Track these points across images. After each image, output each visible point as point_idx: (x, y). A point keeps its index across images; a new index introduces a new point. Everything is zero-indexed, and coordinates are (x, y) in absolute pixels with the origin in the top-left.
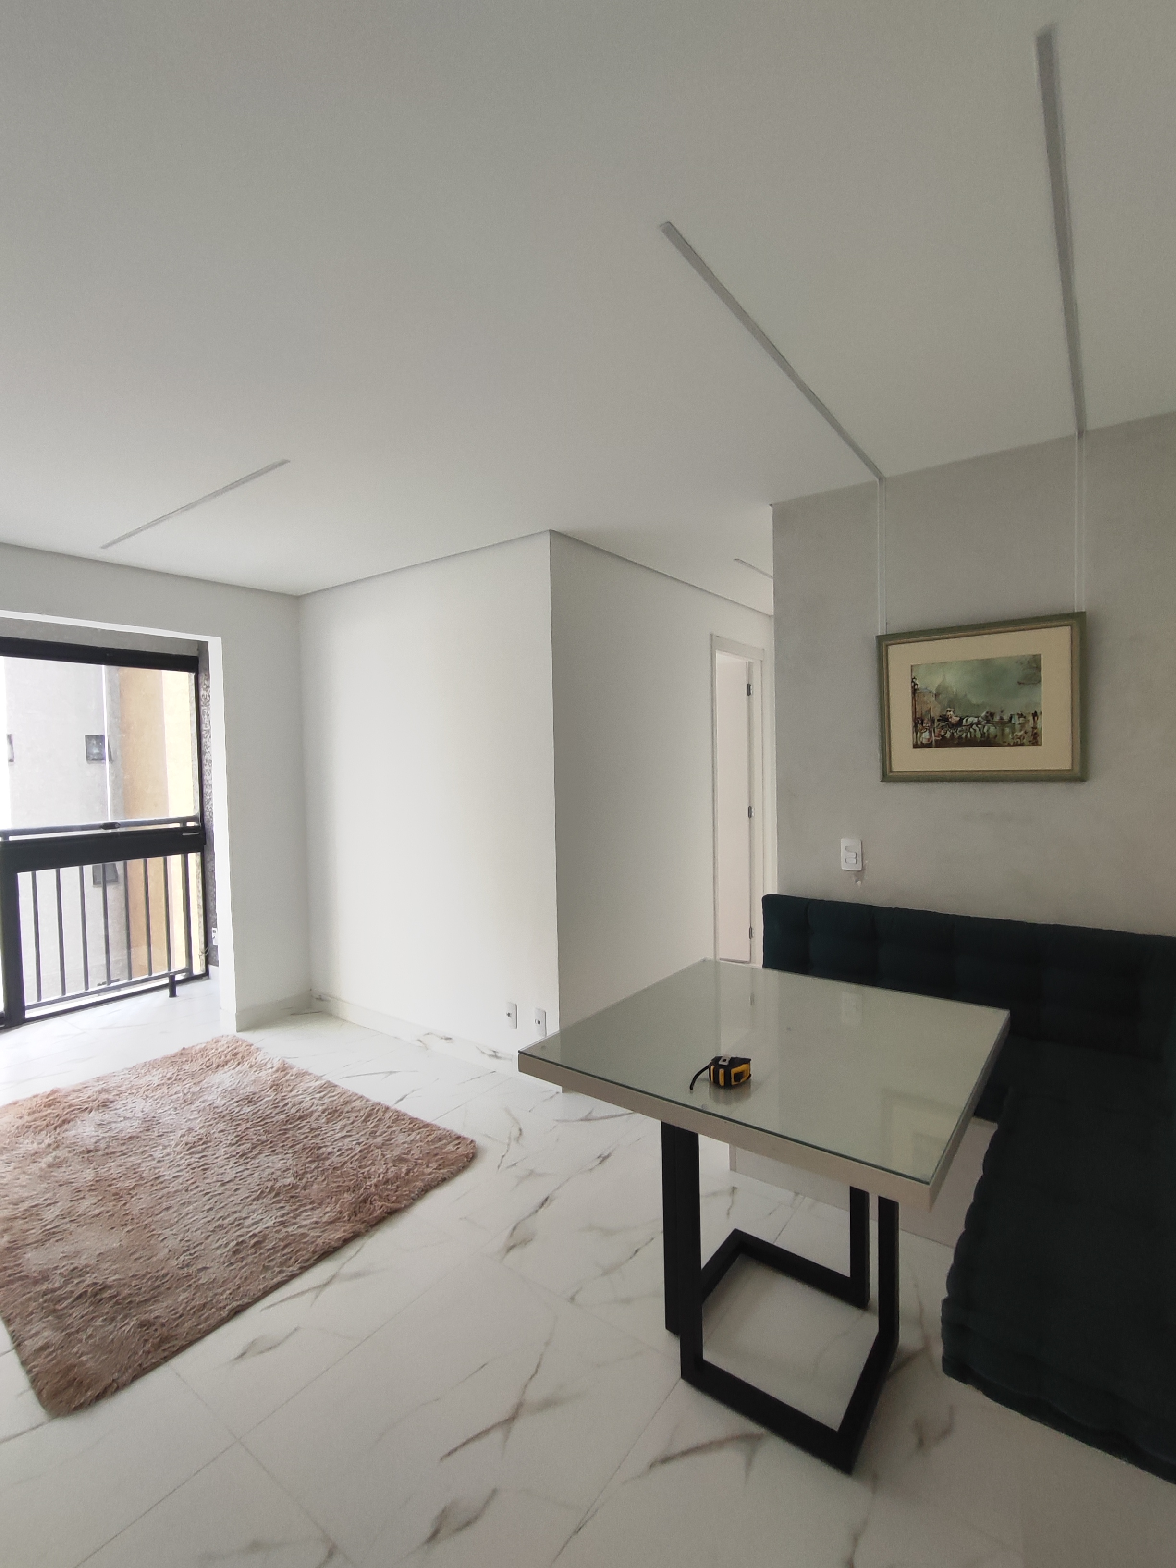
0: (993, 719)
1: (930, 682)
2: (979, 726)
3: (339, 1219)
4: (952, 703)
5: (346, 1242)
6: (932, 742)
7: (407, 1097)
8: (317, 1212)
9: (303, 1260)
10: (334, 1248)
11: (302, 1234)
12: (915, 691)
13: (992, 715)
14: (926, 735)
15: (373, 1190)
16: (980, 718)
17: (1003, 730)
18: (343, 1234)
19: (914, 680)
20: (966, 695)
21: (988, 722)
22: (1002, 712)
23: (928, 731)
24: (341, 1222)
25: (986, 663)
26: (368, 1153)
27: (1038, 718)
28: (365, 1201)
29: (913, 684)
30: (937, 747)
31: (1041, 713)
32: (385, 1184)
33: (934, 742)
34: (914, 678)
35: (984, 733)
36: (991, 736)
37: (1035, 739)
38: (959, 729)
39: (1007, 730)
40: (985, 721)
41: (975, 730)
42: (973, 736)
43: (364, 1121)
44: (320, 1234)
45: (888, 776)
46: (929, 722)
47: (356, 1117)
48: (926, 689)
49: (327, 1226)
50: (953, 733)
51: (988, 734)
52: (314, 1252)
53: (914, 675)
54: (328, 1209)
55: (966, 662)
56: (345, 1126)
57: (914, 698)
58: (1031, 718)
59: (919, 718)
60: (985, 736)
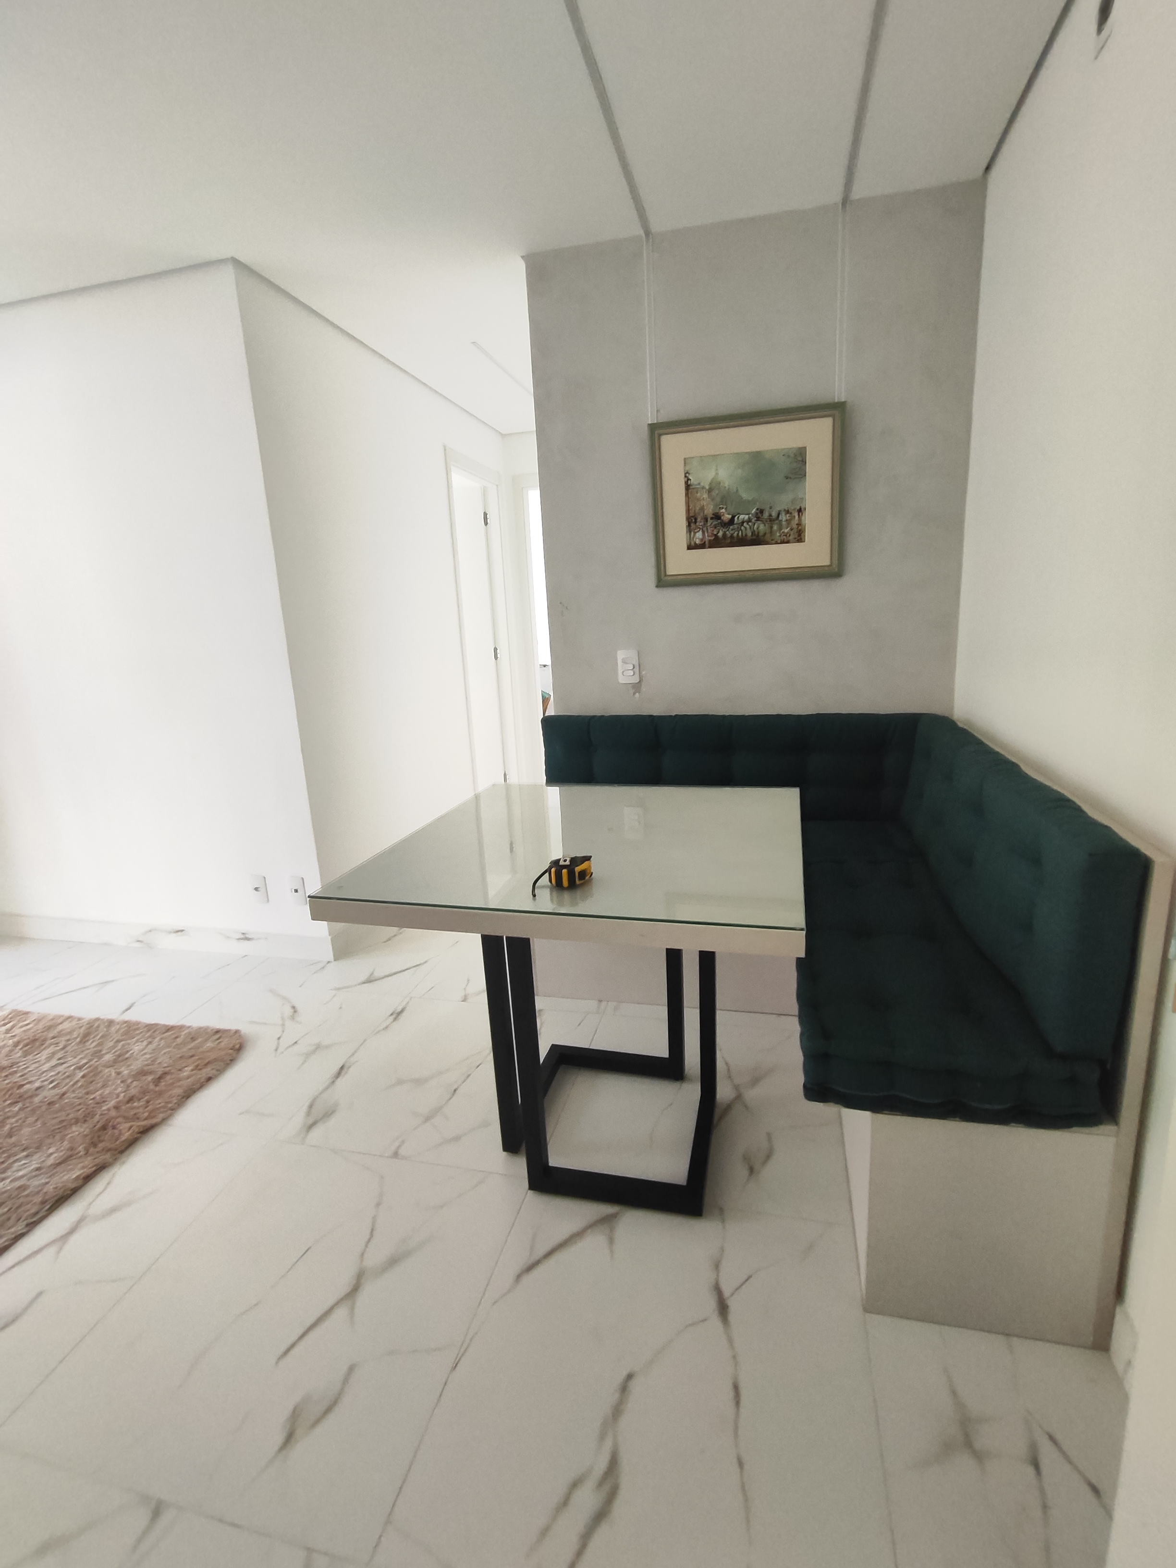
0: (762, 516)
1: (704, 477)
2: (750, 524)
3: (71, 1156)
4: (726, 498)
5: (88, 1179)
6: (705, 542)
7: (135, 1005)
8: (36, 1157)
9: (28, 1216)
10: (72, 1190)
11: (20, 1187)
12: (688, 487)
13: (762, 511)
14: (699, 535)
15: (113, 1113)
16: (750, 515)
17: (771, 527)
18: (82, 1171)
19: (687, 475)
20: (737, 491)
21: (758, 519)
22: (771, 508)
23: (701, 530)
24: (75, 1159)
25: (756, 456)
26: (95, 1075)
27: (802, 514)
28: (104, 1128)
29: (686, 479)
30: (710, 547)
31: (805, 509)
32: (128, 1102)
33: (707, 543)
34: (687, 473)
35: (754, 531)
36: (761, 534)
37: (799, 537)
38: (731, 527)
39: (775, 527)
40: (756, 519)
41: (746, 528)
42: (744, 534)
43: (80, 1042)
44: (47, 1180)
45: (664, 581)
46: (702, 521)
47: (68, 1040)
48: (699, 484)
49: (55, 1168)
50: (725, 532)
51: (758, 533)
52: (43, 1202)
53: (687, 468)
54: (51, 1151)
55: (738, 455)
56: (54, 1054)
57: (687, 495)
58: (796, 514)
59: (692, 517)
60: (755, 534)
